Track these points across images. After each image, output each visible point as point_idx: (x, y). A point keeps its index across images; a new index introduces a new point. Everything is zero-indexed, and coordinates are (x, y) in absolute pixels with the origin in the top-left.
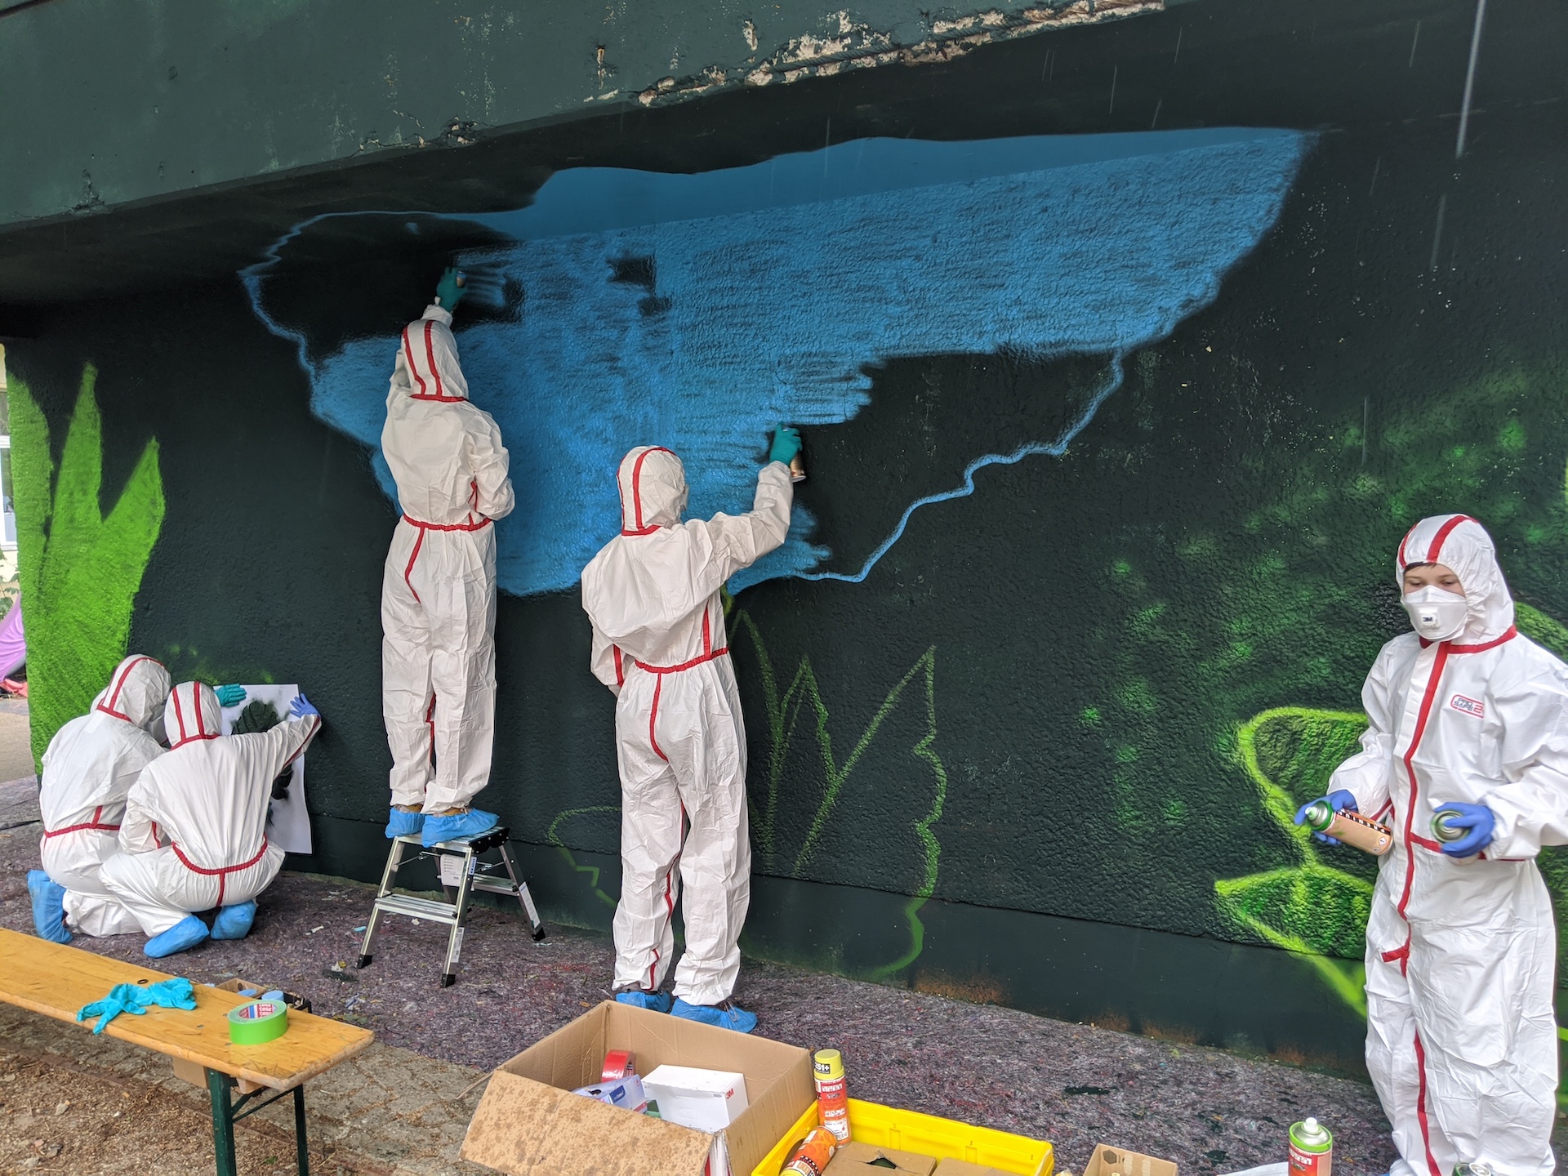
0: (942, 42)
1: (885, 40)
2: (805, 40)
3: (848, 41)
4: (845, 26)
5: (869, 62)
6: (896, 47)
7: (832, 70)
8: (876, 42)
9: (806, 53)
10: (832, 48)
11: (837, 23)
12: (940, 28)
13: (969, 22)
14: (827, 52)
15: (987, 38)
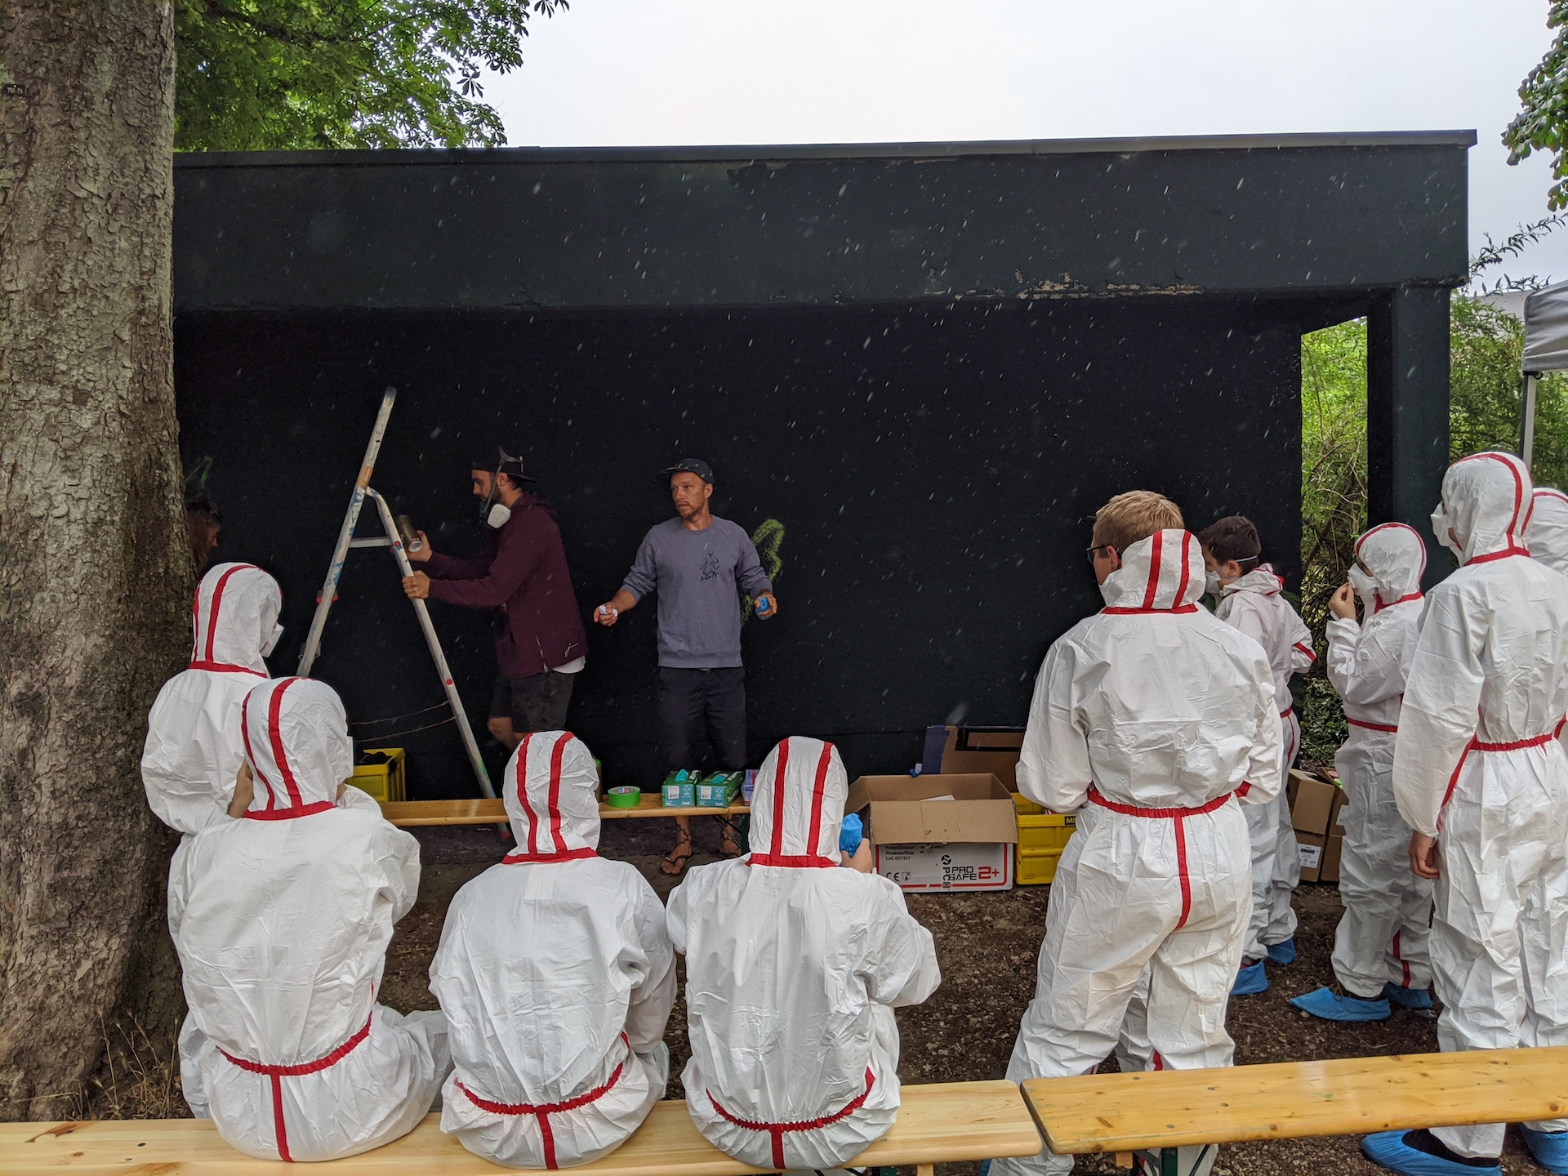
0: (1110, 292)
1: (1086, 288)
2: (1048, 282)
3: (1067, 285)
4: (1067, 279)
5: (1076, 296)
6: (1089, 291)
7: (1056, 297)
8: (1081, 288)
9: (1047, 288)
10: (1059, 287)
11: (1064, 277)
12: (1110, 287)
13: (1124, 287)
14: (1056, 289)
15: (1130, 294)
